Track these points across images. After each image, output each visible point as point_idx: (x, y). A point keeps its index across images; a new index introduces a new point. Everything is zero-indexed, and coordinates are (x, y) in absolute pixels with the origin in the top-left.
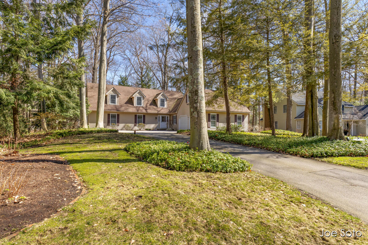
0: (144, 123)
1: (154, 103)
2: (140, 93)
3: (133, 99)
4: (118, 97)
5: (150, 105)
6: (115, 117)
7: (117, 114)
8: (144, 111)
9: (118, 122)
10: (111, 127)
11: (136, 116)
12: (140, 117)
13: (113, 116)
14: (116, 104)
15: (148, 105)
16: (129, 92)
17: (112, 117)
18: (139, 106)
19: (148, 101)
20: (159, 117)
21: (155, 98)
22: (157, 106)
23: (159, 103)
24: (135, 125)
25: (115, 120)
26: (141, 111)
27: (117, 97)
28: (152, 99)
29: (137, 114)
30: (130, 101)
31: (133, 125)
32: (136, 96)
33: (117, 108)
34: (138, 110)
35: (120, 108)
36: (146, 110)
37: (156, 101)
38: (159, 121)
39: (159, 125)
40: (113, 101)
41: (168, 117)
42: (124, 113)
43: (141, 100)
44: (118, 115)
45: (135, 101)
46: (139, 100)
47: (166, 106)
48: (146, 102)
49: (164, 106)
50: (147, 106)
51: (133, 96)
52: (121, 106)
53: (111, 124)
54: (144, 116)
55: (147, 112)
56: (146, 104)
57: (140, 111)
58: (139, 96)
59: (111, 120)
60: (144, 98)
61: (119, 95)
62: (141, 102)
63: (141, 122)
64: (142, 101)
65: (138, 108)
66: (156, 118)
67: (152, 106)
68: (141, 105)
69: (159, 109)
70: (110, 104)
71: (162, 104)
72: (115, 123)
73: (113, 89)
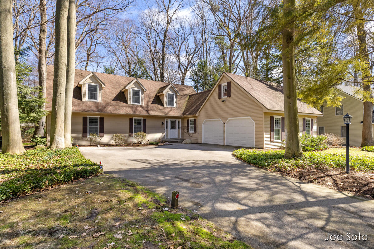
0: (145, 131)
1: (158, 100)
2: (137, 84)
3: (125, 93)
4: (101, 88)
5: (152, 103)
6: (97, 122)
7: (99, 117)
8: (144, 113)
9: (102, 131)
10: (89, 140)
11: (131, 120)
12: (138, 122)
13: (93, 121)
14: (98, 101)
15: (150, 103)
16: (118, 83)
17: (90, 122)
18: (136, 104)
19: (150, 98)
20: (167, 122)
21: (158, 93)
22: (163, 105)
23: (166, 101)
24: (130, 136)
25: (97, 128)
26: (140, 112)
27: (100, 90)
28: (154, 95)
29: (134, 118)
30: (121, 97)
31: (127, 135)
32: (131, 88)
33: (100, 108)
34: (135, 112)
35: (105, 108)
36: (147, 111)
37: (161, 98)
38: (167, 128)
39: (167, 135)
40: (93, 95)
41: (179, 122)
42: (111, 115)
43: (139, 95)
44: (102, 119)
45: (130, 97)
46: (136, 94)
47: (175, 105)
48: (147, 99)
49: (173, 105)
50: (148, 106)
51: (127, 88)
52: (107, 105)
53: (89, 135)
54: (145, 120)
55: (148, 113)
56: (146, 102)
57: (138, 113)
58: (136, 89)
59: (89, 127)
60: (143, 92)
61: (103, 86)
62: (139, 98)
63: (140, 131)
64: (141, 97)
65: (134, 109)
66: (163, 123)
67: (156, 105)
68: (139, 103)
69: (167, 111)
70: (87, 100)
71: (171, 102)
72: (97, 133)
73: (91, 74)
